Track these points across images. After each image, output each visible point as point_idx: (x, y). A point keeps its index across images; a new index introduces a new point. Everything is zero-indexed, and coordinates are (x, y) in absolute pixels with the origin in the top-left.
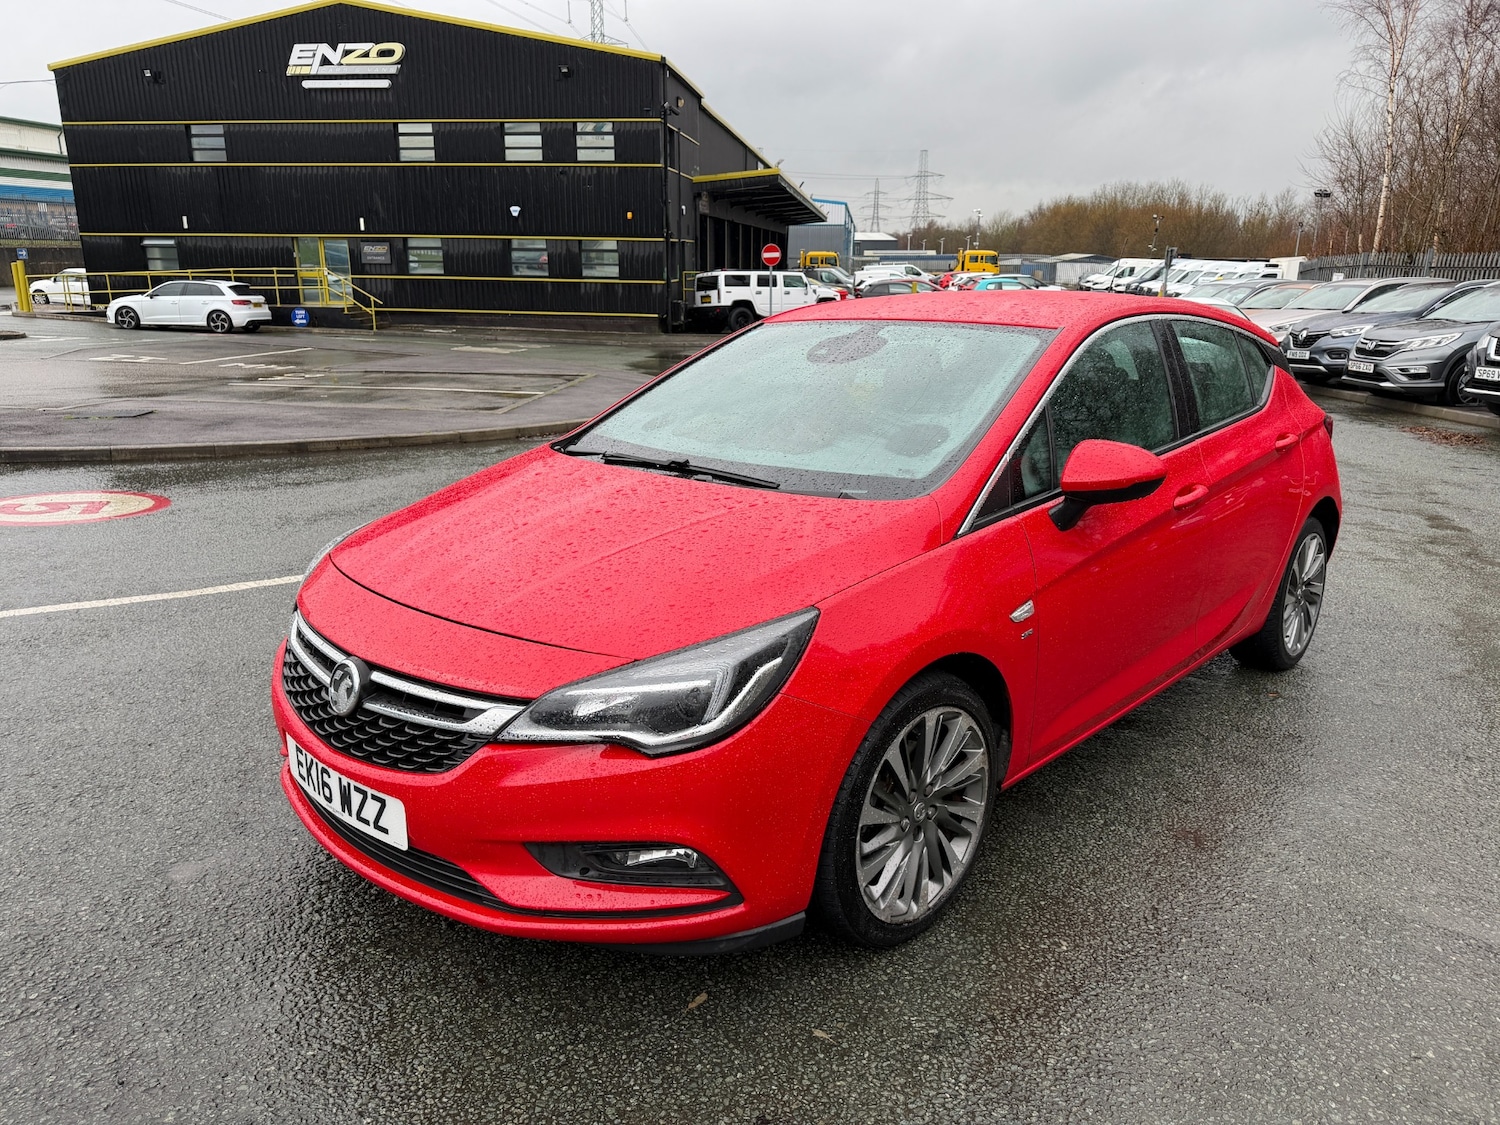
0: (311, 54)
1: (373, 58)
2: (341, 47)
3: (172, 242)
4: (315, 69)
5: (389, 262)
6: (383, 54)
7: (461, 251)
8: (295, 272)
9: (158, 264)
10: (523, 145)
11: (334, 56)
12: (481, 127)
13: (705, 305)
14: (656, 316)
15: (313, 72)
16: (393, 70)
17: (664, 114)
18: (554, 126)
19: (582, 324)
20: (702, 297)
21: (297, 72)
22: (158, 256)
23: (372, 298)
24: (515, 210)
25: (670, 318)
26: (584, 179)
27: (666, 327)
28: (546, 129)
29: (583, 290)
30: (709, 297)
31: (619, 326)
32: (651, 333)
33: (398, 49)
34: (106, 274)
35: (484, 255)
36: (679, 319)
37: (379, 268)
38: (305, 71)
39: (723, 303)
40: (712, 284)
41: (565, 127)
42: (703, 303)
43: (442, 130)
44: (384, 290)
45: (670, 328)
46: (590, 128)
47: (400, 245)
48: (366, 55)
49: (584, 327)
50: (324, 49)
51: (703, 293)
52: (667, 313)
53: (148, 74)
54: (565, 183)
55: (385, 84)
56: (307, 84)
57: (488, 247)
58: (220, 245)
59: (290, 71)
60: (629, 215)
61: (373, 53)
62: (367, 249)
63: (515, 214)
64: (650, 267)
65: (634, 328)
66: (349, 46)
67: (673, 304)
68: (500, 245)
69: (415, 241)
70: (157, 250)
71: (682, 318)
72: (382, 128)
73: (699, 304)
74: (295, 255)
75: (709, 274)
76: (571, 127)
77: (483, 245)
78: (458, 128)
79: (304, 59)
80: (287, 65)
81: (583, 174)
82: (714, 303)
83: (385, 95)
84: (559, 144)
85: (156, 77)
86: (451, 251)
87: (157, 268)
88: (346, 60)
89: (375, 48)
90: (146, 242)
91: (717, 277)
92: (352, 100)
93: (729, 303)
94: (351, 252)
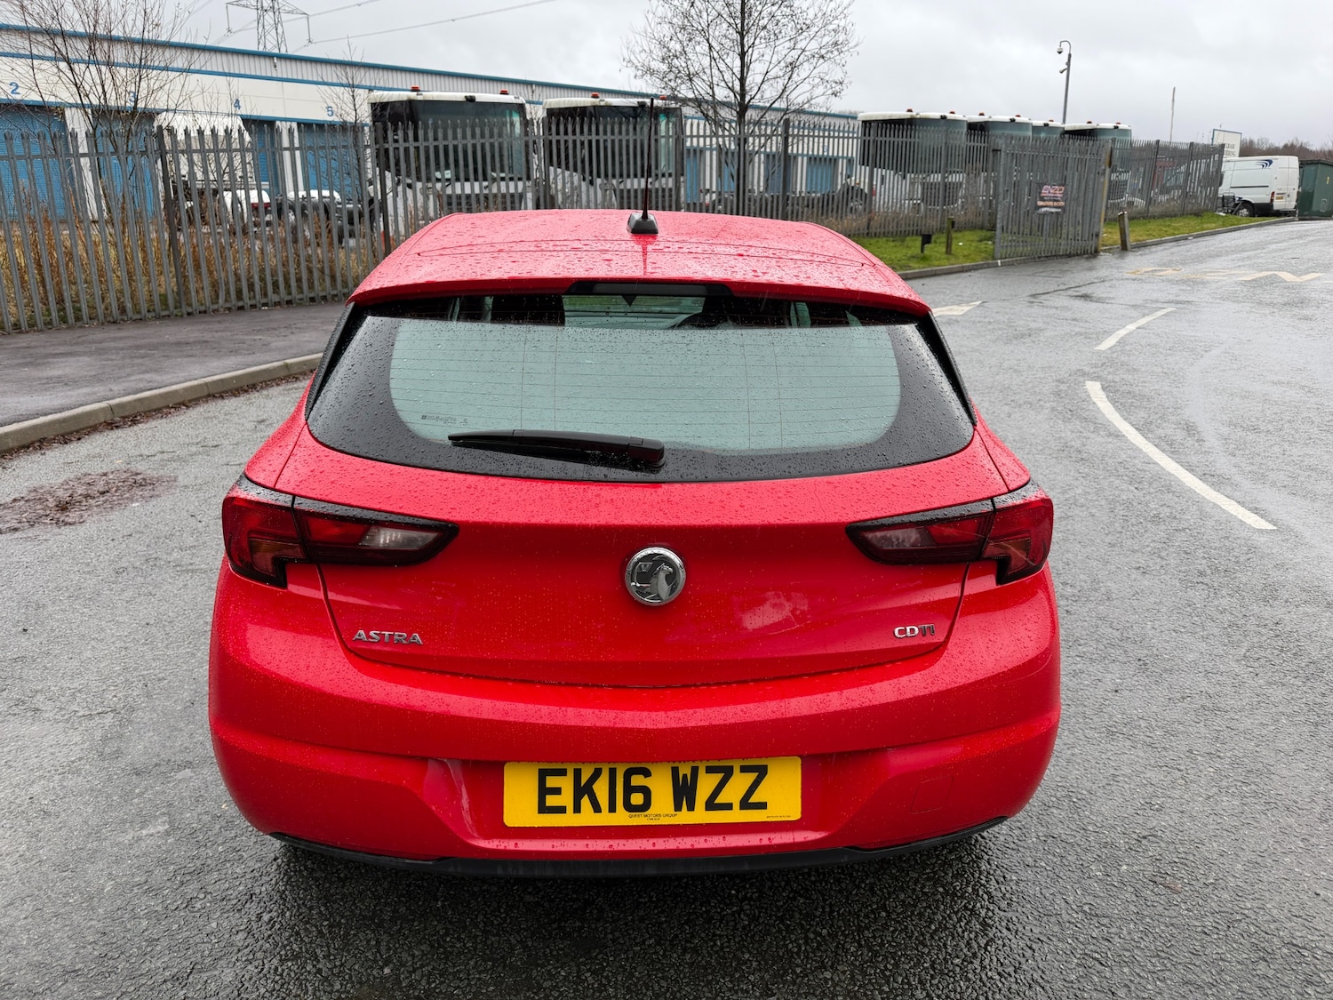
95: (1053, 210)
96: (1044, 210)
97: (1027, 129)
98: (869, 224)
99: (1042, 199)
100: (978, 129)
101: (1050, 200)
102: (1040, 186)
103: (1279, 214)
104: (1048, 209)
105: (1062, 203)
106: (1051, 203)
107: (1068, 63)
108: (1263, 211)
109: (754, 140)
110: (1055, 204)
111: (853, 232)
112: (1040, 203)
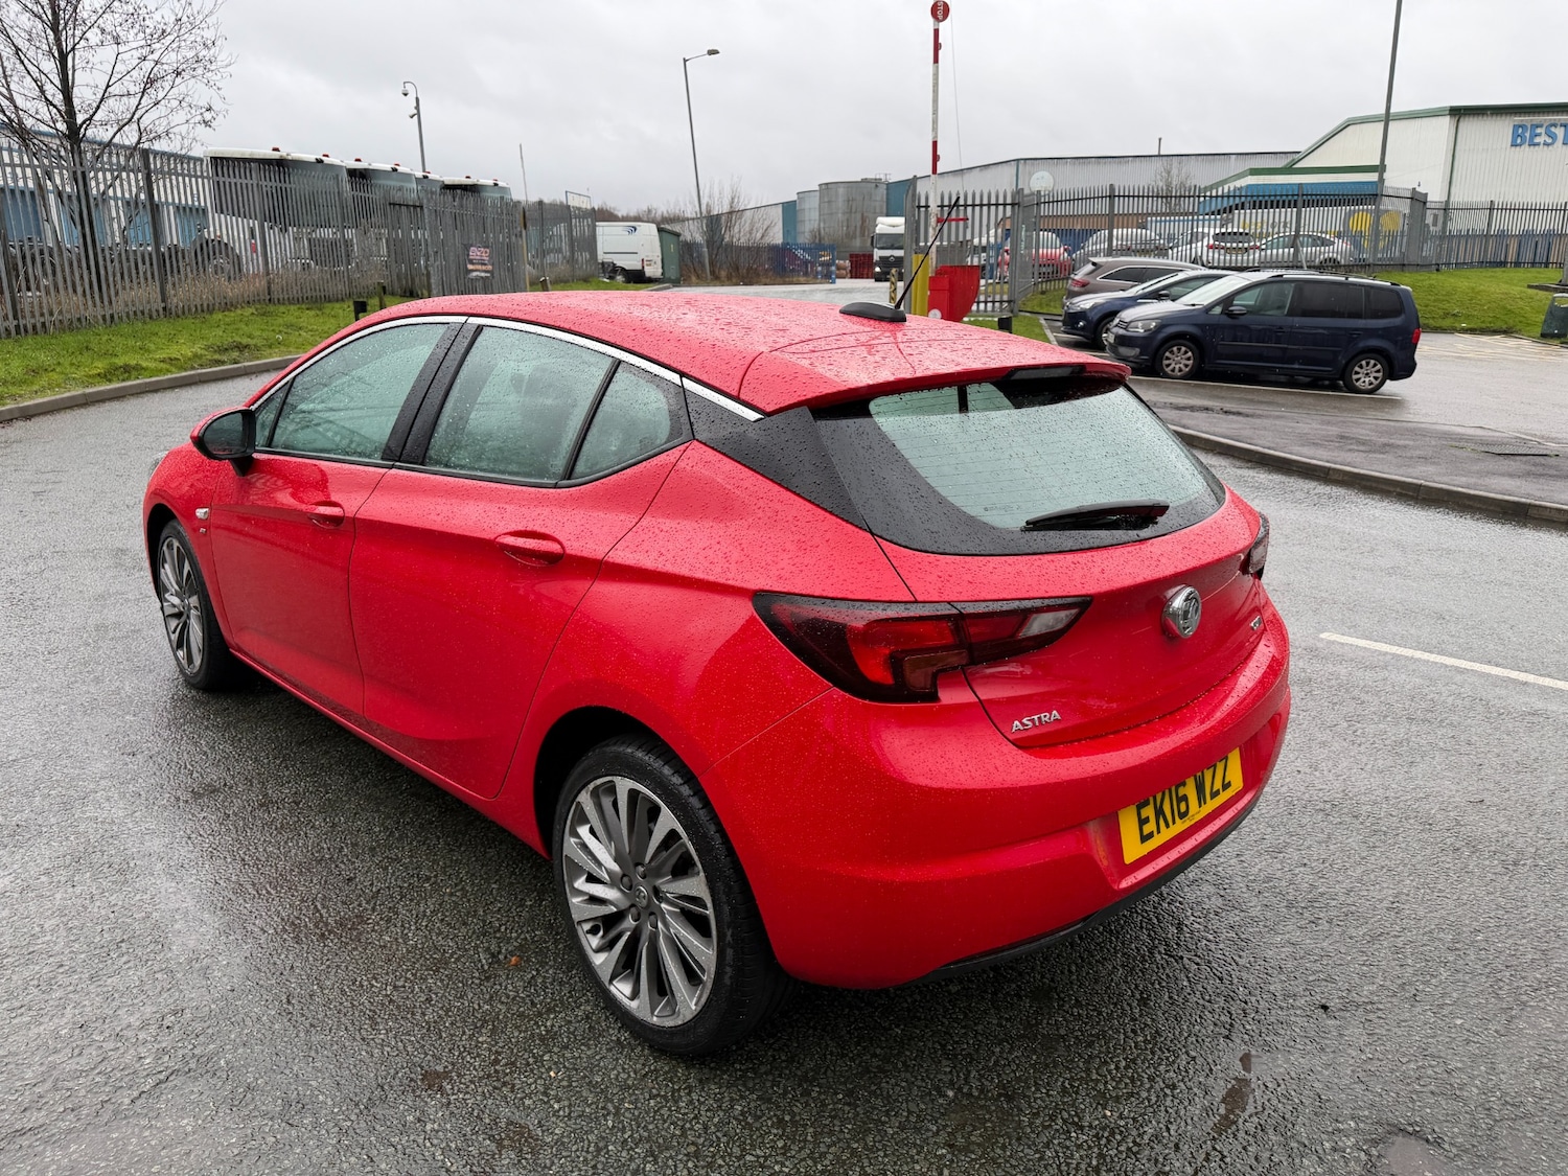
95: (483, 274)
96: (475, 274)
97: (410, 181)
98: (269, 288)
99: (471, 262)
100: (360, 176)
101: (478, 264)
102: (467, 247)
103: (651, 281)
104: (478, 273)
105: (490, 267)
106: (479, 267)
107: (417, 107)
108: (637, 278)
109: (128, 176)
110: (484, 268)
111: (251, 299)
112: (470, 267)
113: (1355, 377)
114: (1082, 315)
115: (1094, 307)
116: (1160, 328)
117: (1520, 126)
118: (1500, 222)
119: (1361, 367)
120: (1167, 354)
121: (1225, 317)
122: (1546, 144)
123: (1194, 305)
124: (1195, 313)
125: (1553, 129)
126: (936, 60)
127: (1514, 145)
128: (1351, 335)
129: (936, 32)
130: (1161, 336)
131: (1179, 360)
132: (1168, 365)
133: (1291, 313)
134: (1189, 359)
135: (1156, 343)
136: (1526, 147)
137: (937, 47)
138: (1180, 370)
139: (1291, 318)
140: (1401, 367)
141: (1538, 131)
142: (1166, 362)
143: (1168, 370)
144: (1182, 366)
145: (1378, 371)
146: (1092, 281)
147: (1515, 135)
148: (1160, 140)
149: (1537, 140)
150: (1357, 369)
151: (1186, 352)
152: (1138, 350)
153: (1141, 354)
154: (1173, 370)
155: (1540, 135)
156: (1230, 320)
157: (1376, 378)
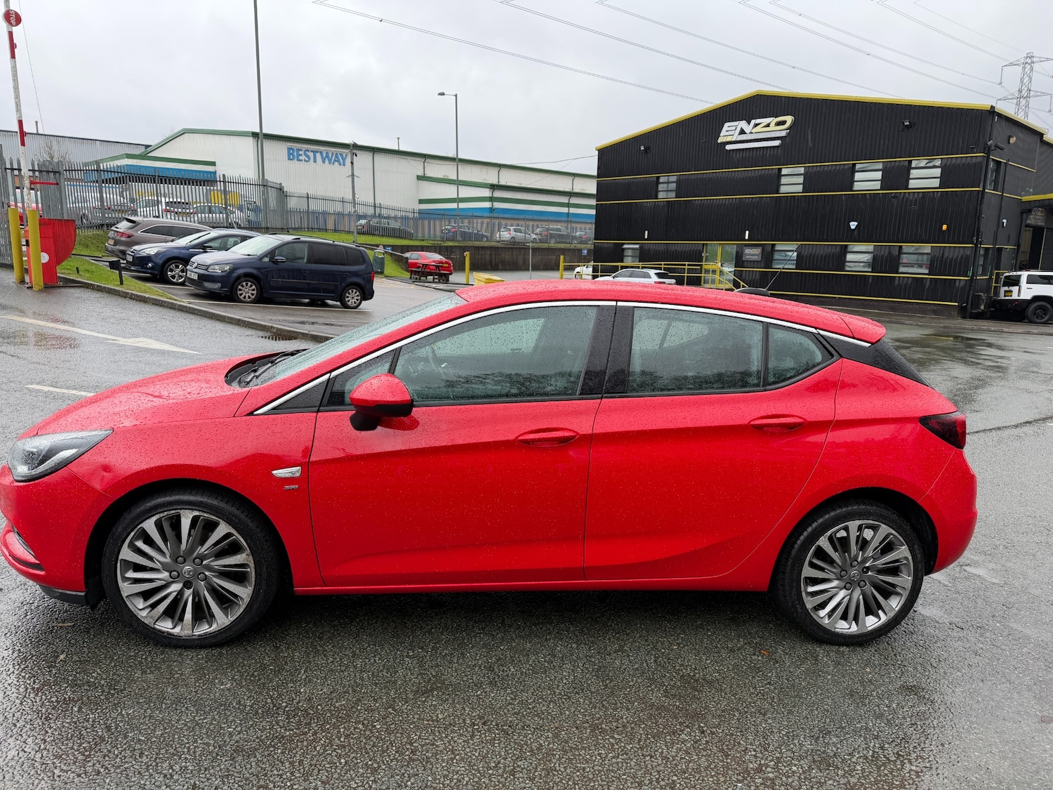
0: (734, 128)
1: (772, 127)
2: (753, 122)
3: (637, 246)
4: (736, 137)
5: (760, 260)
6: (778, 124)
7: (810, 253)
8: (701, 265)
9: (630, 259)
10: (868, 179)
11: (748, 128)
12: (838, 168)
13: (1007, 298)
14: (957, 304)
15: (734, 139)
16: (783, 134)
17: (987, 150)
18: (893, 164)
19: (894, 308)
20: (1005, 291)
21: (724, 140)
22: (630, 254)
23: (742, 283)
24: (853, 225)
25: (969, 307)
26: (911, 201)
27: (965, 313)
28: (886, 167)
29: (896, 282)
30: (1011, 291)
31: (923, 310)
32: (950, 317)
33: (789, 119)
34: (599, 264)
35: (825, 256)
36: (978, 307)
37: (753, 263)
38: (729, 139)
39: (1022, 297)
40: (1015, 282)
41: (901, 164)
42: (1005, 296)
43: (811, 171)
44: (754, 278)
45: (968, 314)
46: (923, 163)
47: (769, 249)
48: (768, 125)
49: (893, 309)
50: (743, 124)
51: (1006, 288)
52: (967, 303)
53: (642, 148)
54: (895, 204)
55: (777, 143)
56: (728, 147)
57: (830, 250)
58: (662, 248)
59: (719, 141)
60: (945, 227)
61: (772, 124)
62: (747, 251)
63: (853, 227)
64: (960, 266)
65: (935, 312)
66: (758, 121)
67: (974, 296)
68: (838, 249)
69: (780, 246)
70: (630, 251)
71: (982, 307)
72: (770, 172)
73: (1002, 297)
74: (703, 255)
75: (1015, 273)
76: (907, 164)
77: (826, 249)
78: (822, 169)
79: (730, 132)
80: (719, 136)
81: (911, 197)
82: (1015, 296)
83: (776, 151)
84: (896, 177)
85: (646, 150)
86: (803, 253)
87: (628, 261)
88: (754, 131)
89: (773, 120)
90: (625, 246)
91: (1020, 276)
92: (754, 155)
93: (1029, 297)
94: (737, 253)
113: (347, 299)
114: (148, 259)
115: (157, 254)
116: (232, 271)
117: (291, 149)
118: (314, 206)
119: (349, 294)
120: (240, 287)
121: (271, 264)
122: (305, 161)
123: (249, 255)
124: (253, 260)
125: (307, 152)
126: (13, 56)
127: (289, 159)
128: (343, 276)
129: (11, 34)
130: (235, 275)
131: (247, 290)
132: (241, 294)
133: (309, 261)
134: (253, 290)
135: (232, 280)
136: (295, 160)
137: (13, 46)
138: (249, 297)
139: (310, 265)
140: (367, 294)
141: (300, 152)
142: (239, 292)
143: (241, 297)
144: (250, 294)
145: (358, 296)
146: (135, 234)
147: (289, 154)
148: (37, 122)
149: (301, 158)
150: (347, 295)
151: (251, 286)
152: (219, 285)
153: (221, 288)
154: (245, 297)
155: (301, 155)
156: (275, 266)
157: (357, 300)
